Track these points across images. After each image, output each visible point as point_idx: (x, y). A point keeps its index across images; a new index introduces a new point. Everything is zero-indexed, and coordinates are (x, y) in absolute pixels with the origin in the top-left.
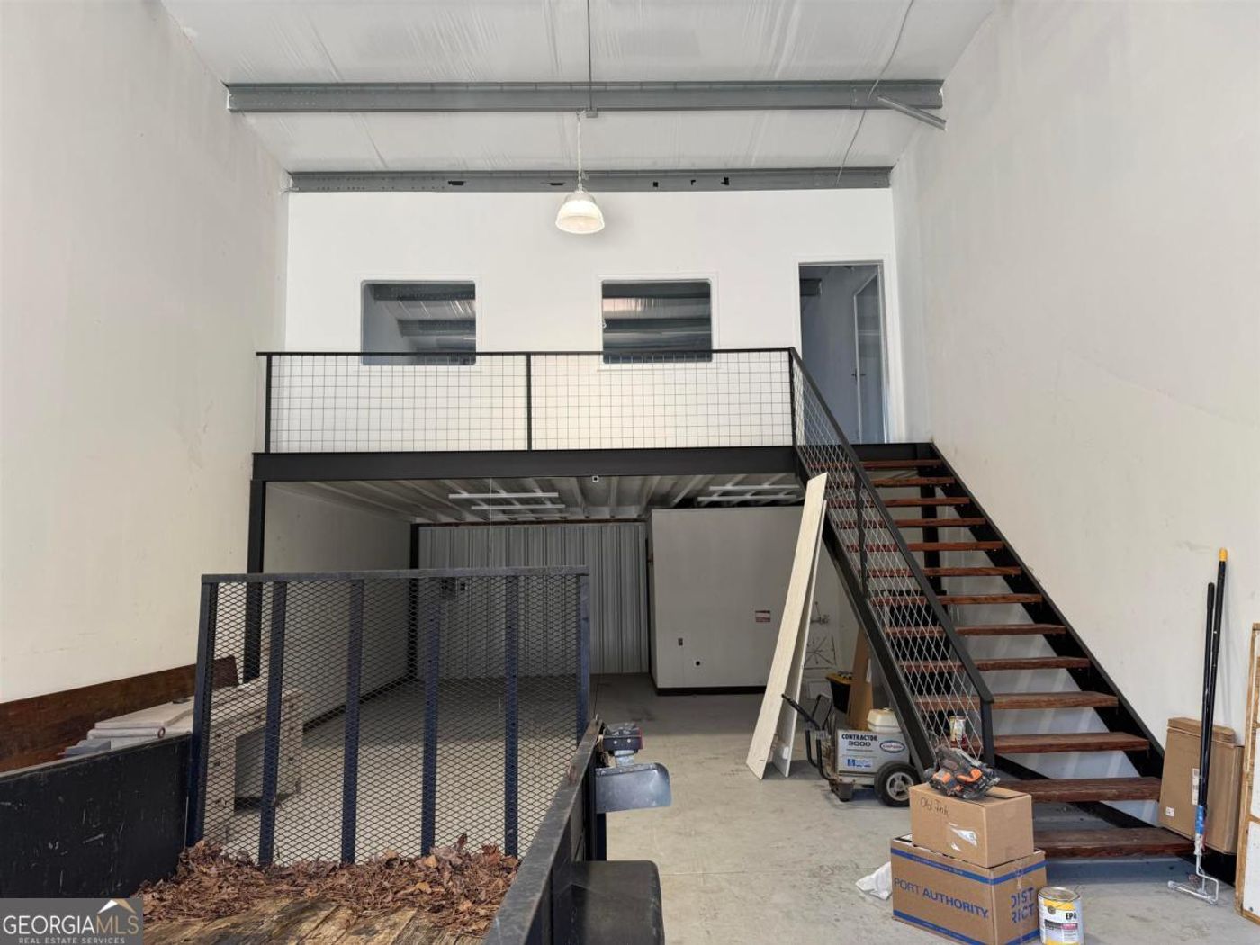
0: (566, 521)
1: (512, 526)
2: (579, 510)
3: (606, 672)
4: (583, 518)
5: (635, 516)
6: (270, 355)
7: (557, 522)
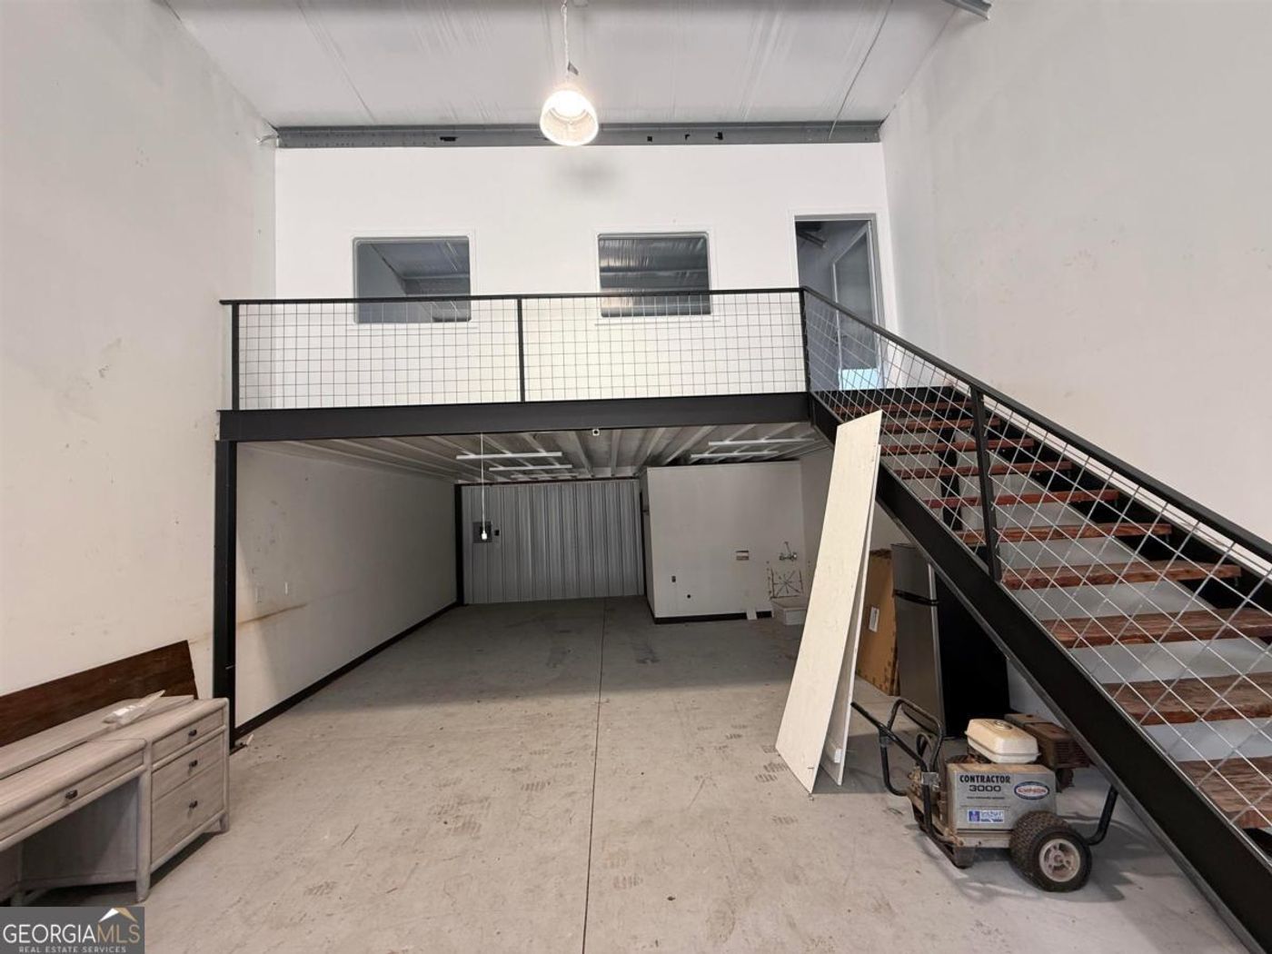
0: (575, 479)
1: (534, 485)
2: (585, 470)
3: (611, 595)
4: (589, 476)
5: (631, 475)
6: (236, 304)
7: (568, 480)
